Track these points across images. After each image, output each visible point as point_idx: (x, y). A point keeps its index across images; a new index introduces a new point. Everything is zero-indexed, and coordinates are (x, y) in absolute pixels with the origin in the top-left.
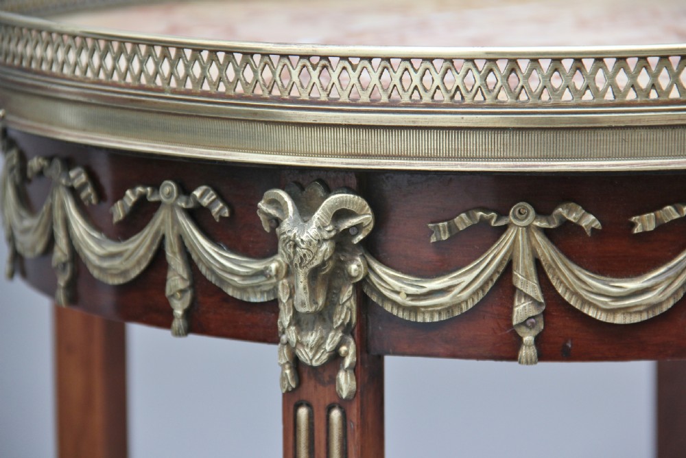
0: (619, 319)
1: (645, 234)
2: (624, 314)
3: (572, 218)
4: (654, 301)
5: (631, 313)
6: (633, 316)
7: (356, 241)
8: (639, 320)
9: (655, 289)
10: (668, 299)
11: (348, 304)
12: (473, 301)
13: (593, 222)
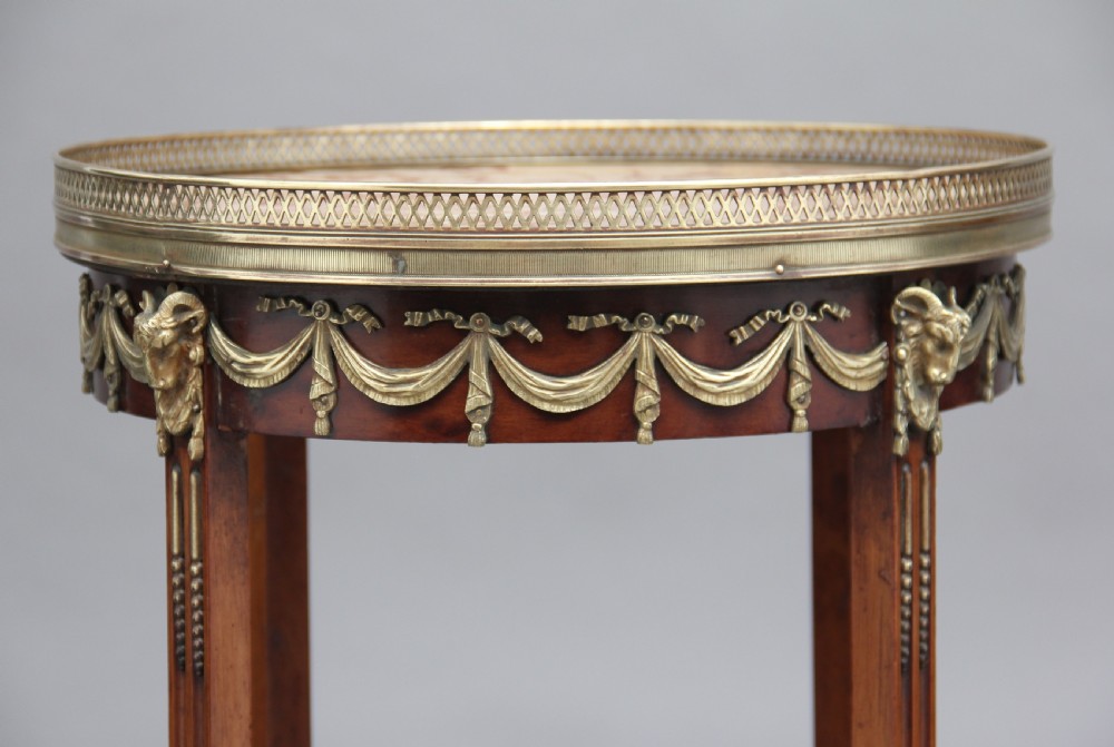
1: (411, 328)
7: (194, 330)
11: (194, 383)
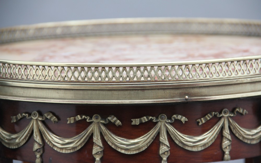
0: (64, 151)
2: (65, 150)
3: (49, 117)
4: (74, 146)
5: (67, 150)
6: (68, 151)
8: (70, 152)
9: (74, 142)
10: (79, 146)
12: (23, 142)
13: (55, 119)
